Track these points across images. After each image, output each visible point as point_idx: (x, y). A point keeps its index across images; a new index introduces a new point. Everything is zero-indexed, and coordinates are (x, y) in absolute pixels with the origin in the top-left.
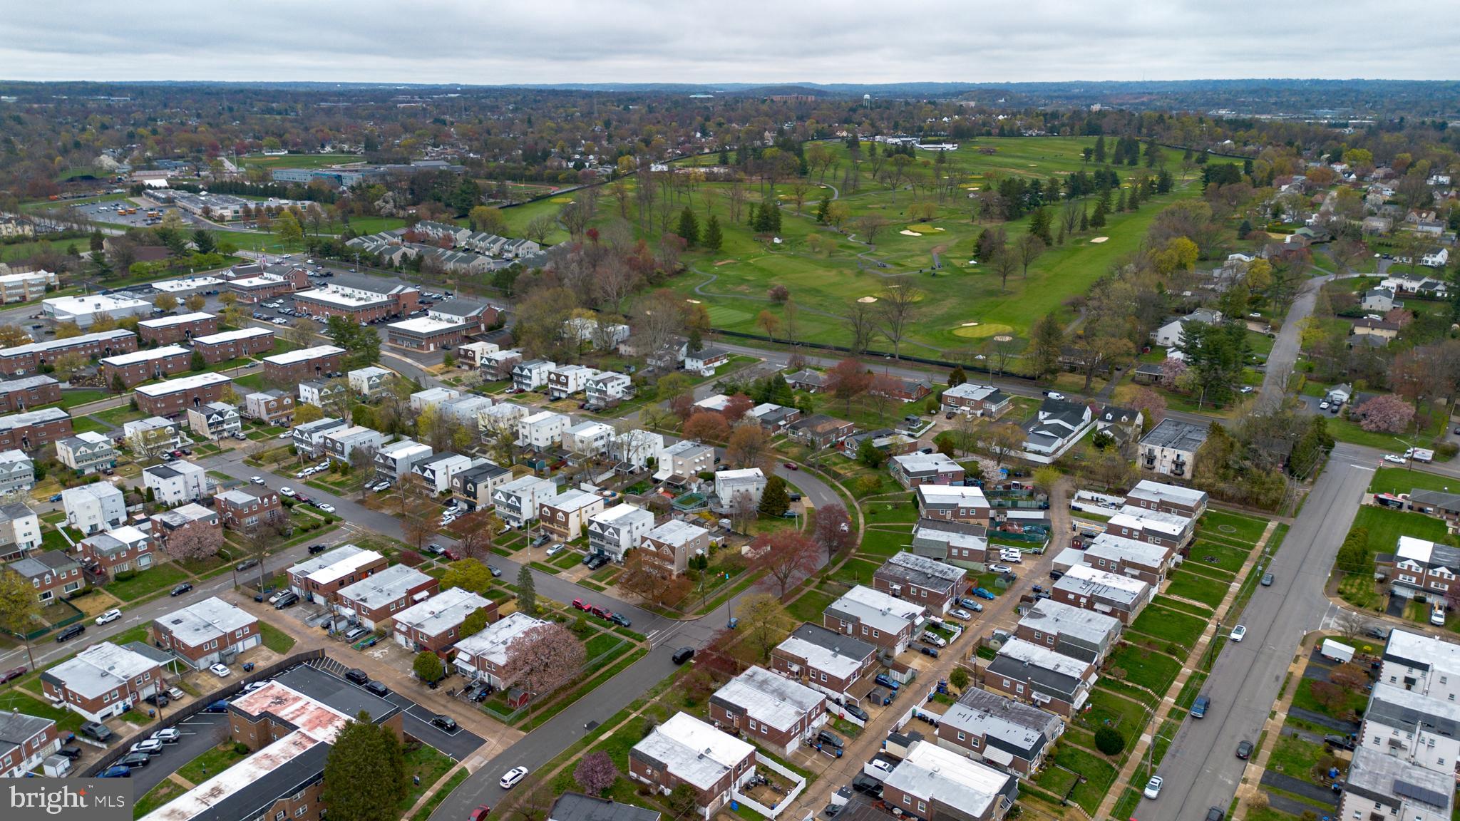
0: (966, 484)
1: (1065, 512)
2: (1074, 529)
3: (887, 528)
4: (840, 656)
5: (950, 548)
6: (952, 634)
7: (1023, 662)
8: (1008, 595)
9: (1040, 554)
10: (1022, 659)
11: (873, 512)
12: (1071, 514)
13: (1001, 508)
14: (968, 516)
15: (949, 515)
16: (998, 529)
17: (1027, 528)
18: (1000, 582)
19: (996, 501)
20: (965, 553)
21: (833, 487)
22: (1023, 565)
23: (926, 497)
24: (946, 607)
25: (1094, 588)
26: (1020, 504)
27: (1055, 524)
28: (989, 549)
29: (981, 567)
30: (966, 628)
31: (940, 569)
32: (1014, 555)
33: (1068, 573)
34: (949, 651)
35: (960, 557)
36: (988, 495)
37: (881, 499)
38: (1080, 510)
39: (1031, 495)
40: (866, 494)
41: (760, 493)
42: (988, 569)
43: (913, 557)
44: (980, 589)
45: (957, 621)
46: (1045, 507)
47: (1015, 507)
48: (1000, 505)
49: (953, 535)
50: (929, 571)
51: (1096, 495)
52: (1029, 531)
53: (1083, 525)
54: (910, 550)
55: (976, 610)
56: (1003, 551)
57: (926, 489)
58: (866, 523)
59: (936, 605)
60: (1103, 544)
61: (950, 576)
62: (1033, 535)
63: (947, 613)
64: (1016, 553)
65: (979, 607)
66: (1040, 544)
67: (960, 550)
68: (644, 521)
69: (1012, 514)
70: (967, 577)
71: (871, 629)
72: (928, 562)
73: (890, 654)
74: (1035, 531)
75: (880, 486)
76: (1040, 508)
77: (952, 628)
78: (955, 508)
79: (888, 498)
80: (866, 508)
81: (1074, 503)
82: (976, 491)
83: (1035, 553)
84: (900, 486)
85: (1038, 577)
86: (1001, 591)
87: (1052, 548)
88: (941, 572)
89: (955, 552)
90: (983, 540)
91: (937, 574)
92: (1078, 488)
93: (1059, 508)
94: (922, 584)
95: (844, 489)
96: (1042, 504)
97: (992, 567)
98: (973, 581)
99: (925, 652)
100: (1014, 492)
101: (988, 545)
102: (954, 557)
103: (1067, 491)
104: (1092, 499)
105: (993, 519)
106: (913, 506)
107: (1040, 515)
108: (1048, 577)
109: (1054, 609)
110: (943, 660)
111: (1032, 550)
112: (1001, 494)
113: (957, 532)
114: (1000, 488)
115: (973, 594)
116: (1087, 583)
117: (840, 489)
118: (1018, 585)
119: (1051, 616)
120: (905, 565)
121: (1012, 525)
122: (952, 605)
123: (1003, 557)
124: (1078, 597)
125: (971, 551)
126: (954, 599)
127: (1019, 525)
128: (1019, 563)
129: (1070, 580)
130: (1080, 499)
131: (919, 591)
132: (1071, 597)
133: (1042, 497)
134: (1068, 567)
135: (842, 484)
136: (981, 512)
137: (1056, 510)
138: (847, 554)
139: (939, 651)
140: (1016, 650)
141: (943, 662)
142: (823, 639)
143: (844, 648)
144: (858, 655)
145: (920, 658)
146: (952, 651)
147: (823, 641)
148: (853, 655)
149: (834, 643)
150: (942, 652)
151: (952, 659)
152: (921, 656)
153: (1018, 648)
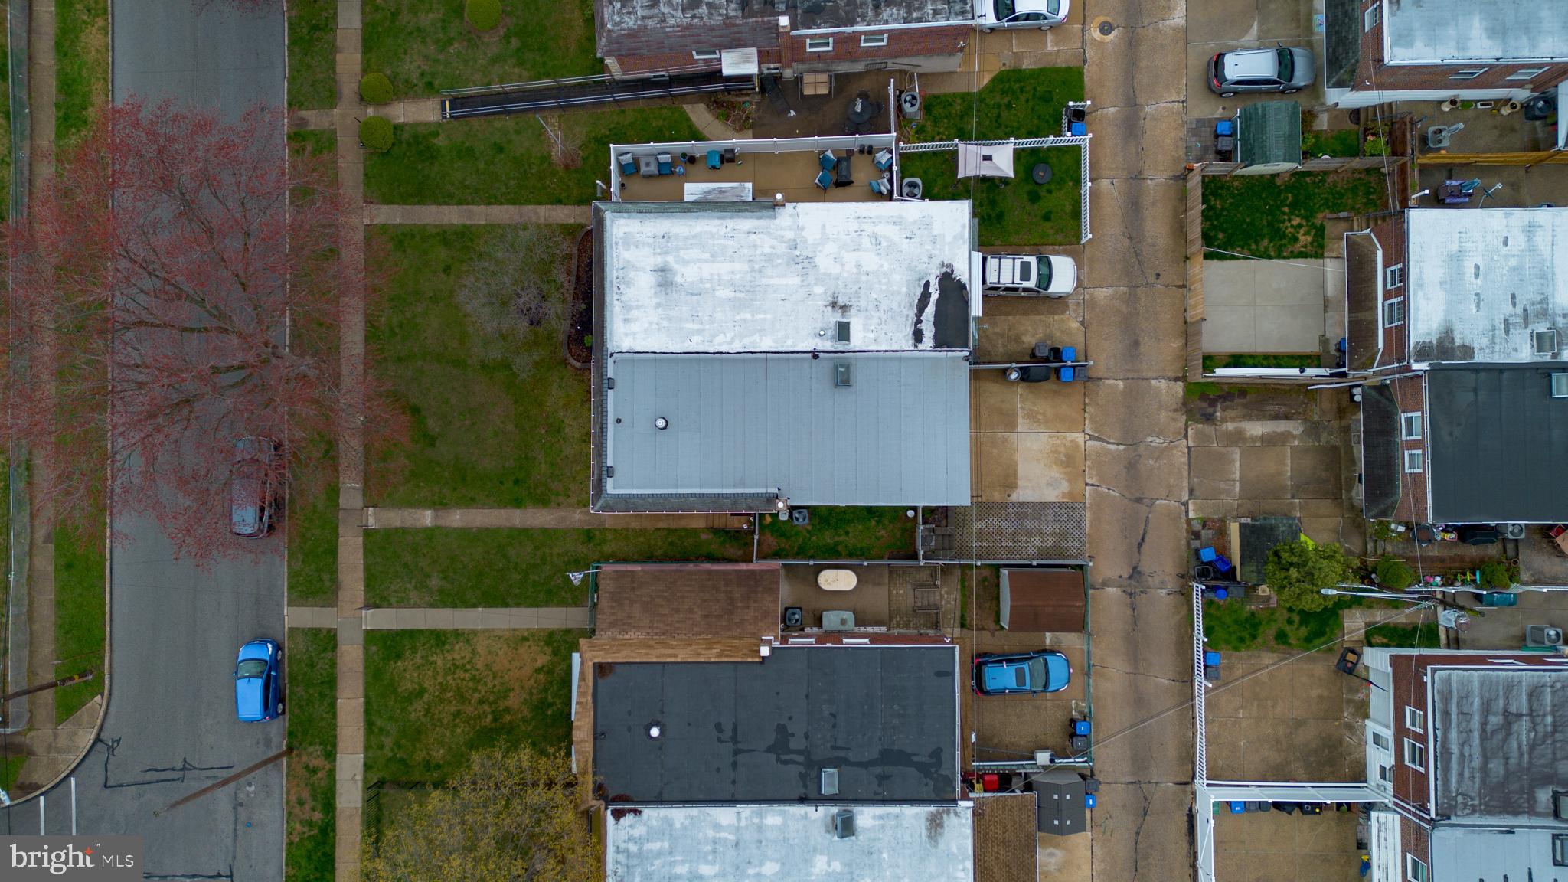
4: (868, 817)
10: (1523, 351)
34: (1101, 292)
45: (1025, 53)
110: (1111, 379)
139: (1067, 329)
140: (1477, 295)
141: (1121, 384)
142: (728, 733)
143: (840, 744)
144: (931, 756)
145: (1031, 416)
146: (1111, 291)
147: (737, 752)
148: (912, 771)
149: (781, 729)
150: (1082, 323)
151: (1136, 343)
152: (1028, 405)
153: (1477, 276)
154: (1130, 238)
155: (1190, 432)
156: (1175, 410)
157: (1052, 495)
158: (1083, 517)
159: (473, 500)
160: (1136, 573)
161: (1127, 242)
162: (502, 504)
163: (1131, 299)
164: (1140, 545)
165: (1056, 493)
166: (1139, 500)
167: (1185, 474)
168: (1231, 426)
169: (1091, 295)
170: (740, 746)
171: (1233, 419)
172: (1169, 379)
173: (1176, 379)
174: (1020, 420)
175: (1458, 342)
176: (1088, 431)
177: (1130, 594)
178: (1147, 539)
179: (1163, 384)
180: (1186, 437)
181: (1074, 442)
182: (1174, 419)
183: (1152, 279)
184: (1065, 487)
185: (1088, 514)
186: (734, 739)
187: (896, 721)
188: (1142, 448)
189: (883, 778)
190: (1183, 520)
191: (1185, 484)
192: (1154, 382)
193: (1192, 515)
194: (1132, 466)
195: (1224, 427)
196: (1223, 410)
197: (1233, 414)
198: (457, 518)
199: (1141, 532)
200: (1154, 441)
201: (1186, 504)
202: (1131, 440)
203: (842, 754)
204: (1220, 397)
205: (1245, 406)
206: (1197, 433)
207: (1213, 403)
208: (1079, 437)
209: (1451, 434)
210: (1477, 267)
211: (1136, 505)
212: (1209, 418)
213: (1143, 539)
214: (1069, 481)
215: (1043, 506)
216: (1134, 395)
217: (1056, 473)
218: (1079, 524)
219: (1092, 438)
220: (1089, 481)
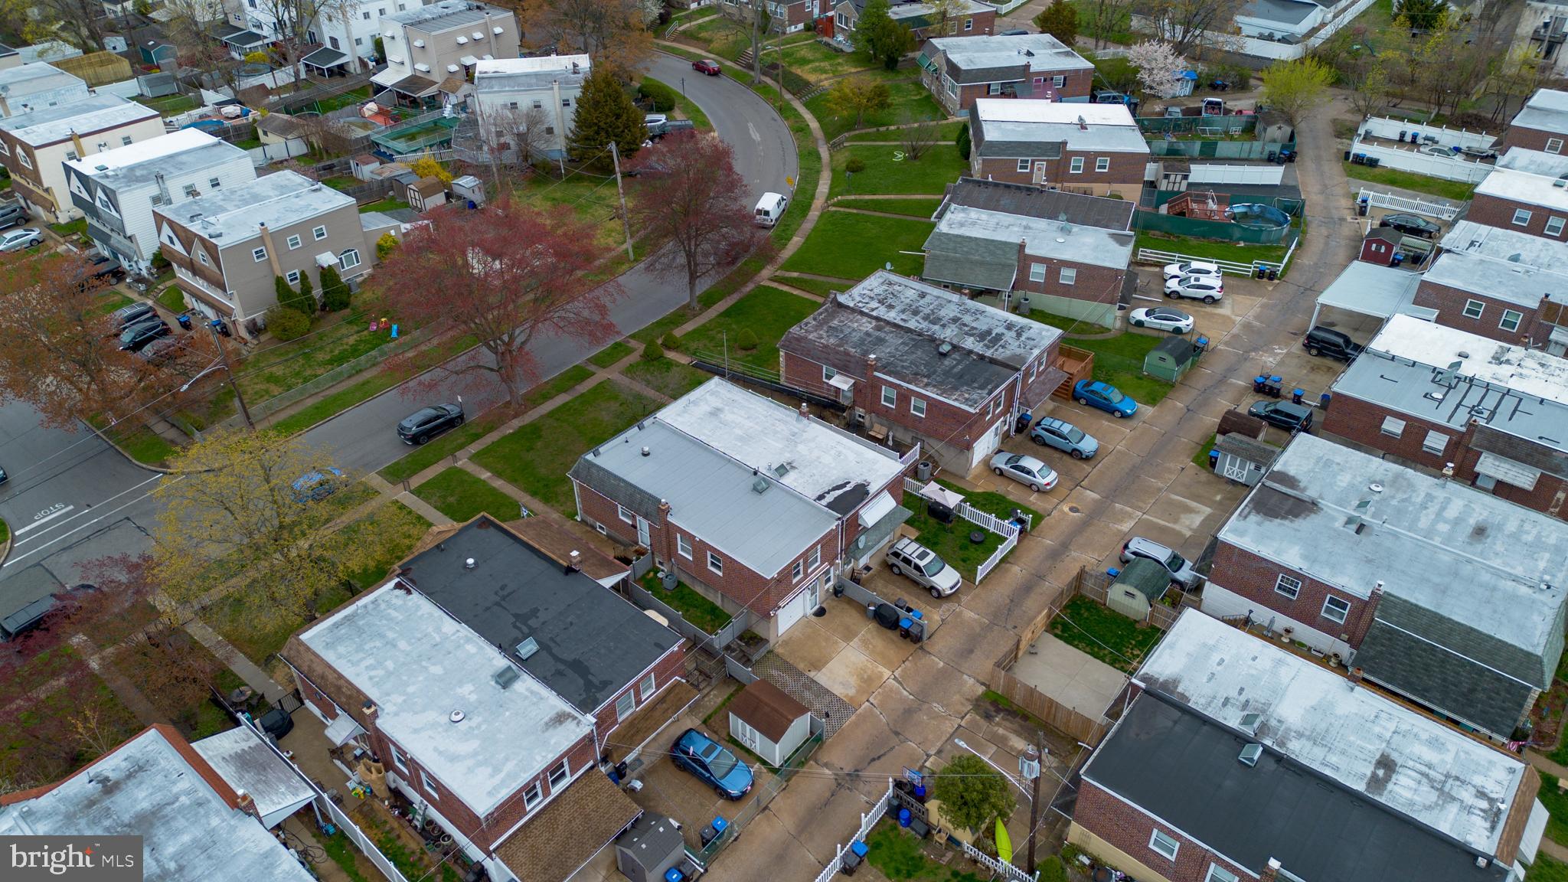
0: (1093, 99)
1: (1334, 170)
2: (1362, 212)
3: (877, 206)
4: (526, 684)
5: (1023, 258)
6: (986, 542)
7: (1240, 740)
8: (1177, 404)
9: (1272, 276)
10: (1232, 720)
11: (854, 168)
12: (1350, 174)
13: (1175, 160)
14: (1090, 176)
15: (1039, 177)
16: (1164, 209)
17: (1239, 209)
18: (1156, 361)
19: (1163, 145)
20: (1068, 276)
21: (784, 110)
22: (1225, 310)
23: (985, 127)
24: (984, 446)
25: (1472, 399)
26: (1224, 148)
27: (1311, 194)
28: (1134, 263)
29: (1110, 317)
30: (1038, 518)
31: (982, 325)
32: (1204, 280)
33: (1378, 344)
34: (969, 613)
35: (1052, 285)
36: (1148, 127)
37: (885, 137)
38: (1373, 163)
39: (1250, 130)
40: (848, 125)
41: (570, 113)
42: (1126, 319)
43: (910, 289)
44: (1097, 386)
45: (1013, 493)
46: (1286, 156)
47: (1208, 155)
48: (1172, 152)
49: (1040, 224)
50: (949, 333)
51: (1411, 128)
52: (1245, 215)
53: (1387, 202)
54: (914, 269)
55: (1076, 454)
56: (1172, 269)
57: (990, 109)
58: (831, 195)
59: (952, 443)
60: (1474, 254)
61: (1011, 348)
62: (1254, 226)
63: (986, 462)
64: (1209, 274)
65: (1088, 445)
66: (1273, 251)
67: (1054, 266)
68: (213, 173)
69: (1202, 173)
70: (1061, 350)
71: (700, 548)
72: (952, 303)
73: (759, 630)
74: (1260, 217)
75: (883, 105)
76: (1271, 160)
77: (992, 523)
78: (1056, 153)
79: (899, 135)
80: (843, 158)
81: (1358, 148)
82: (1118, 114)
83: (1261, 274)
84: (934, 105)
85: (1265, 346)
86: (1158, 390)
87: (1307, 260)
88: (982, 336)
89: (1038, 272)
90: (1121, 240)
91: (969, 343)
92: (1365, 113)
93: (1318, 159)
94: (915, 378)
95: (808, 116)
96: (1276, 148)
97: (1139, 314)
98: (1082, 358)
99: (886, 619)
100: (1207, 123)
101: (1135, 253)
102: (1036, 287)
103: (1334, 121)
104: (1401, 140)
105: (1152, 184)
106: (957, 153)
107: (1273, 175)
108: (1297, 346)
109: (1344, 480)
110: (937, 657)
111: (1252, 268)
112: (1176, 127)
113: (1053, 216)
114: (1176, 112)
115: (1076, 397)
116: (1447, 379)
117: (798, 116)
118: (1209, 371)
119: (1335, 513)
120: (881, 312)
121: (1202, 199)
122: (1006, 436)
123: (1173, 285)
124: (1418, 428)
125: (1086, 271)
126: (1013, 418)
127: (1220, 201)
128: (1213, 301)
129: (1388, 368)
130: (1368, 138)
131: (904, 397)
132: (1393, 426)
133: (1276, 132)
134: (1375, 325)
135: (806, 105)
136: (1124, 166)
137: (1310, 165)
138: (748, 275)
139: (931, 617)
140: (1213, 674)
141: (941, 664)
142: (505, 593)
143: (558, 639)
144: (601, 682)
145: (865, 643)
146: (976, 616)
147: (497, 604)
148: (581, 682)
149: (534, 612)
150: (943, 620)
151: (971, 651)
152: (869, 636)
153: (1219, 664)
154: (1012, 601)
155: (968, 716)
156: (968, 700)
157: (838, 690)
158: (848, 717)
159: (516, 481)
160: (854, 776)
161: (1008, 601)
162: (526, 490)
163: (988, 628)
164: (874, 760)
165: (842, 691)
166: (897, 734)
167: (944, 739)
168: (1001, 731)
169: (961, 612)
170: (502, 603)
171: (1006, 728)
172: (978, 681)
173: (983, 684)
174: (856, 640)
175: (1180, 689)
176: (896, 673)
177: (839, 784)
178: (882, 759)
179: (971, 681)
180: (962, 718)
181: (881, 675)
182: (962, 704)
183: (1009, 627)
184: (852, 692)
185: (853, 717)
186: (504, 598)
187: (603, 651)
188: (926, 706)
189: (560, 673)
190: (920, 764)
191: (939, 744)
192: (965, 676)
193: (927, 764)
194: (909, 712)
195: (996, 728)
196: (1003, 719)
197: (1008, 724)
198: (498, 484)
199: (882, 752)
200: (937, 707)
201: (929, 756)
202: (923, 697)
203: (552, 645)
204: (1007, 710)
205: (1021, 726)
206: (972, 721)
207: (998, 711)
208: (887, 673)
209: (1137, 735)
210: (1222, 660)
211: (893, 735)
212: (988, 717)
213: (879, 758)
214: (858, 692)
215: (827, 692)
216: (943, 677)
217: (853, 681)
218: (841, 718)
219: (895, 679)
220: (871, 699)
